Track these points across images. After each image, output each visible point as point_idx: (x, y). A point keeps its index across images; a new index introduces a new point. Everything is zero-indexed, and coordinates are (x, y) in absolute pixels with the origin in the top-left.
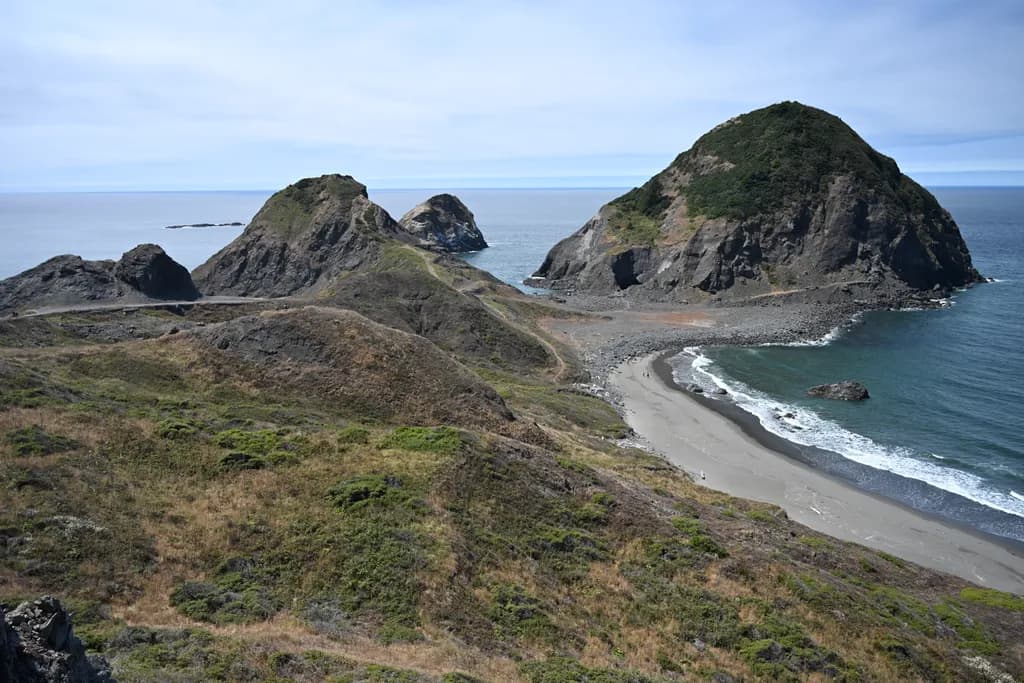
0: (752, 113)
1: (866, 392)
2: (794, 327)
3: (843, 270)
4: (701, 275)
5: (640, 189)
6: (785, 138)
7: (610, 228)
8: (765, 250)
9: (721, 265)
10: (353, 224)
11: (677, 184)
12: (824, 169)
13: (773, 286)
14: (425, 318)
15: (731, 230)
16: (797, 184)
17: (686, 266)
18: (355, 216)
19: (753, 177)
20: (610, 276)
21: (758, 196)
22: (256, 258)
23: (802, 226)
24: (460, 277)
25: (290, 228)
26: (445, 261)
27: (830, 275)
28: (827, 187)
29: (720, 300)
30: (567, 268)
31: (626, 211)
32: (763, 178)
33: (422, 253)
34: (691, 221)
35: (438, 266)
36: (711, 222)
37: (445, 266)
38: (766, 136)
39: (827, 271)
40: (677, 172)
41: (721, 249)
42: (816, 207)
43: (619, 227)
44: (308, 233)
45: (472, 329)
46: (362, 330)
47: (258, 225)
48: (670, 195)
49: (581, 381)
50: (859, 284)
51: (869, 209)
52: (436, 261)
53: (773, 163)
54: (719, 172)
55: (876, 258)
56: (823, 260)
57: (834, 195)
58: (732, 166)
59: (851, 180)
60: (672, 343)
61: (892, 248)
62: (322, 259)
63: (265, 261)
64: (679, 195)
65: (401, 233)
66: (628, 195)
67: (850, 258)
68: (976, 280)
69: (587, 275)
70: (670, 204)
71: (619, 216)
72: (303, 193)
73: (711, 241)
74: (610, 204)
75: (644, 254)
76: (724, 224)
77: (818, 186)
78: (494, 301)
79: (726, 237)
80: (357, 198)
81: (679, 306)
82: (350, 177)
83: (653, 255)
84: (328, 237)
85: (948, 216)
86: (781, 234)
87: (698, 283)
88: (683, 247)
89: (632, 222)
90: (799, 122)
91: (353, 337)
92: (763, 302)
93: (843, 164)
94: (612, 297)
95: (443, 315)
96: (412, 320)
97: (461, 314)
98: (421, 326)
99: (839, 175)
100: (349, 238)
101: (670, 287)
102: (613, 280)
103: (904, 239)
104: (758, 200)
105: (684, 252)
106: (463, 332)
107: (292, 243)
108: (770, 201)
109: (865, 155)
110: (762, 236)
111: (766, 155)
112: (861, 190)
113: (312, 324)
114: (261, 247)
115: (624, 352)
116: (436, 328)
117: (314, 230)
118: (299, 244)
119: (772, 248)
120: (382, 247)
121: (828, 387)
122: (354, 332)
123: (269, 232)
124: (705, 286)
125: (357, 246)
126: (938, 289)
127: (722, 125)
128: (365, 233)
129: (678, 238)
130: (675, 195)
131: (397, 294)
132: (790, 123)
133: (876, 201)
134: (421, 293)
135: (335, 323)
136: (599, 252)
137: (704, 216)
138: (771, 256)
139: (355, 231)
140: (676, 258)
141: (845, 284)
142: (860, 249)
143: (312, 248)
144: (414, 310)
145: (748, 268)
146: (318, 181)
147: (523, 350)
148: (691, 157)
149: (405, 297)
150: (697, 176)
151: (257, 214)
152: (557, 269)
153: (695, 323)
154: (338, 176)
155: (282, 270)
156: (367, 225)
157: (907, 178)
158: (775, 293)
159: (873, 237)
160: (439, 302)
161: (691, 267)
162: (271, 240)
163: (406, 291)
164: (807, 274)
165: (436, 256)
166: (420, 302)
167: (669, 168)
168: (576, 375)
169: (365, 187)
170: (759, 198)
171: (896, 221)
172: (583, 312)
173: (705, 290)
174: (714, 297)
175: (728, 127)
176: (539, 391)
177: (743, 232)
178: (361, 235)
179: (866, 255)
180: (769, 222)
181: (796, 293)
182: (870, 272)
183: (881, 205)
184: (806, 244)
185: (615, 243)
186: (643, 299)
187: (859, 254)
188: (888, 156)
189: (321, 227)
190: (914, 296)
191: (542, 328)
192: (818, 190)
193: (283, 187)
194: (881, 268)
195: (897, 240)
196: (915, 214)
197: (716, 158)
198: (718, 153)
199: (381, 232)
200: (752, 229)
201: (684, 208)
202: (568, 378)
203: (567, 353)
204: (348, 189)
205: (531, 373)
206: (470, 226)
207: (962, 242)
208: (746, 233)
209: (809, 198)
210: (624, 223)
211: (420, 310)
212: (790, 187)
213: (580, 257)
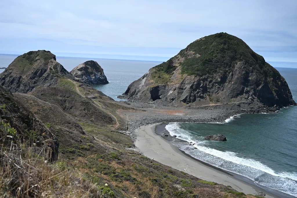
0: (209, 36)
1: (225, 138)
2: (213, 117)
3: (238, 97)
4: (183, 97)
5: (166, 63)
6: (220, 46)
7: (151, 77)
8: (209, 88)
9: (191, 93)
10: (49, 70)
11: (179, 62)
12: (233, 59)
13: (211, 102)
14: (67, 105)
15: (196, 80)
16: (223, 64)
17: (178, 93)
18: (49, 67)
19: (206, 60)
20: (149, 95)
21: (207, 68)
22: (9, 81)
23: (224, 79)
24: (88, 92)
25: (23, 70)
26: (84, 86)
27: (233, 99)
28: (234, 66)
29: (190, 106)
30: (135, 92)
31: (159, 71)
32: (210, 61)
33: (75, 83)
34: (182, 76)
35: (80, 88)
36: (189, 76)
37: (83, 88)
38: (213, 45)
39: (232, 98)
40: (180, 57)
41: (191, 87)
42: (229, 73)
43: (155, 77)
44: (30, 72)
45: (84, 109)
46: (35, 101)
47: (11, 68)
48: (176, 66)
49: (123, 130)
50: (243, 103)
51: (250, 75)
52: (80, 86)
53: (214, 55)
54: (195, 58)
55: (251, 93)
56: (231, 93)
57: (237, 69)
58: (199, 56)
59: (243, 63)
60: (165, 120)
61: (258, 90)
62: (35, 83)
63: (12, 82)
64: (179, 66)
65: (67, 74)
66: (161, 65)
67: (241, 93)
68: (294, 104)
69: (141, 95)
70: (176, 69)
71: (156, 73)
72: (30, 56)
73: (189, 84)
74: (153, 68)
75: (163, 87)
76: (193, 78)
77: (230, 65)
78: (99, 101)
79: (194, 83)
80: (51, 60)
81: (174, 108)
82: (49, 52)
83: (167, 88)
84: (38, 74)
85: (284, 79)
86: (216, 83)
87: (182, 99)
88: (177, 86)
89: (160, 75)
90: (225, 41)
91: (31, 103)
92: (206, 108)
93: (241, 57)
94: (149, 104)
95: (74, 104)
96: (62, 105)
97: (81, 104)
98: (65, 107)
99: (239, 61)
100: (47, 75)
101: (172, 100)
102: (150, 97)
103: (263, 87)
104: (207, 69)
105: (178, 88)
106: (81, 110)
107: (23, 76)
108: (212, 70)
109: (250, 54)
110: (208, 83)
111: (212, 52)
112: (247, 68)
113: (18, 98)
114: (11, 77)
115: (145, 122)
116: (71, 108)
117: (33, 71)
118: (26, 77)
119: (212, 88)
120: (59, 80)
121: (213, 136)
122: (32, 102)
123: (14, 71)
124: (185, 101)
125: (49, 79)
126: (275, 107)
127: (198, 40)
128: (53, 73)
129: (176, 82)
130: (178, 66)
131: (57, 95)
132: (222, 41)
133: (252, 72)
134: (67, 95)
135: (26, 99)
136: (146, 86)
137: (187, 74)
138: (211, 91)
139: (49, 72)
140: (175, 90)
141: (238, 103)
142: (245, 90)
143: (31, 78)
144: (63, 101)
145: (202, 95)
146: (36, 52)
147: (103, 118)
148: (185, 51)
149: (60, 96)
150: (186, 59)
151: (11, 64)
152: (131, 92)
153: (177, 114)
154: (45, 51)
155: (19, 86)
156: (54, 70)
157: (268, 64)
158: (211, 105)
159: (251, 85)
160: (73, 99)
161: (180, 93)
162: (15, 74)
163: (61, 94)
164: (224, 98)
165: (80, 84)
166: (66, 98)
167: (177, 55)
168: (122, 128)
169: (55, 56)
170: (208, 69)
171: (260, 80)
172: (135, 108)
173: (184, 102)
174: (188, 105)
175: (200, 41)
176: (104, 131)
177: (200, 81)
178: (51, 74)
179: (247, 92)
180: (211, 78)
181: (219, 105)
182: (249, 99)
183: (254, 73)
184: (225, 87)
185: (152, 83)
186: (161, 104)
187: (245, 92)
188: (261, 55)
189: (36, 70)
190: (264, 109)
191: (117, 113)
192: (231, 67)
193: (22, 54)
194: (253, 97)
195: (260, 87)
196: (270, 78)
197: (194, 52)
198: (195, 51)
199: (59, 73)
200: (204, 80)
201: (180, 71)
202: (119, 129)
203: (122, 121)
204: (48, 56)
205: (104, 126)
206: (101, 74)
207: (289, 90)
208: (202, 81)
209: (227, 69)
210: (157, 75)
211: (66, 101)
212: (220, 65)
213: (140, 88)
